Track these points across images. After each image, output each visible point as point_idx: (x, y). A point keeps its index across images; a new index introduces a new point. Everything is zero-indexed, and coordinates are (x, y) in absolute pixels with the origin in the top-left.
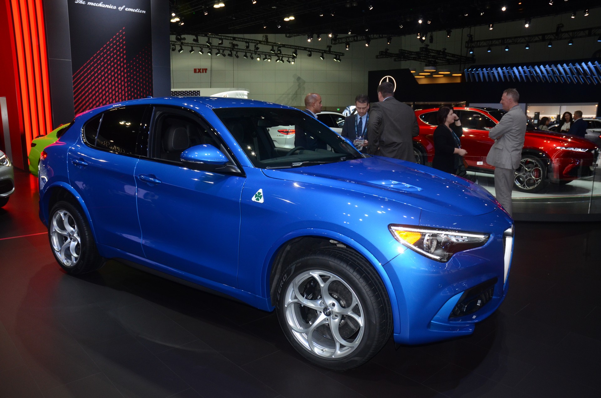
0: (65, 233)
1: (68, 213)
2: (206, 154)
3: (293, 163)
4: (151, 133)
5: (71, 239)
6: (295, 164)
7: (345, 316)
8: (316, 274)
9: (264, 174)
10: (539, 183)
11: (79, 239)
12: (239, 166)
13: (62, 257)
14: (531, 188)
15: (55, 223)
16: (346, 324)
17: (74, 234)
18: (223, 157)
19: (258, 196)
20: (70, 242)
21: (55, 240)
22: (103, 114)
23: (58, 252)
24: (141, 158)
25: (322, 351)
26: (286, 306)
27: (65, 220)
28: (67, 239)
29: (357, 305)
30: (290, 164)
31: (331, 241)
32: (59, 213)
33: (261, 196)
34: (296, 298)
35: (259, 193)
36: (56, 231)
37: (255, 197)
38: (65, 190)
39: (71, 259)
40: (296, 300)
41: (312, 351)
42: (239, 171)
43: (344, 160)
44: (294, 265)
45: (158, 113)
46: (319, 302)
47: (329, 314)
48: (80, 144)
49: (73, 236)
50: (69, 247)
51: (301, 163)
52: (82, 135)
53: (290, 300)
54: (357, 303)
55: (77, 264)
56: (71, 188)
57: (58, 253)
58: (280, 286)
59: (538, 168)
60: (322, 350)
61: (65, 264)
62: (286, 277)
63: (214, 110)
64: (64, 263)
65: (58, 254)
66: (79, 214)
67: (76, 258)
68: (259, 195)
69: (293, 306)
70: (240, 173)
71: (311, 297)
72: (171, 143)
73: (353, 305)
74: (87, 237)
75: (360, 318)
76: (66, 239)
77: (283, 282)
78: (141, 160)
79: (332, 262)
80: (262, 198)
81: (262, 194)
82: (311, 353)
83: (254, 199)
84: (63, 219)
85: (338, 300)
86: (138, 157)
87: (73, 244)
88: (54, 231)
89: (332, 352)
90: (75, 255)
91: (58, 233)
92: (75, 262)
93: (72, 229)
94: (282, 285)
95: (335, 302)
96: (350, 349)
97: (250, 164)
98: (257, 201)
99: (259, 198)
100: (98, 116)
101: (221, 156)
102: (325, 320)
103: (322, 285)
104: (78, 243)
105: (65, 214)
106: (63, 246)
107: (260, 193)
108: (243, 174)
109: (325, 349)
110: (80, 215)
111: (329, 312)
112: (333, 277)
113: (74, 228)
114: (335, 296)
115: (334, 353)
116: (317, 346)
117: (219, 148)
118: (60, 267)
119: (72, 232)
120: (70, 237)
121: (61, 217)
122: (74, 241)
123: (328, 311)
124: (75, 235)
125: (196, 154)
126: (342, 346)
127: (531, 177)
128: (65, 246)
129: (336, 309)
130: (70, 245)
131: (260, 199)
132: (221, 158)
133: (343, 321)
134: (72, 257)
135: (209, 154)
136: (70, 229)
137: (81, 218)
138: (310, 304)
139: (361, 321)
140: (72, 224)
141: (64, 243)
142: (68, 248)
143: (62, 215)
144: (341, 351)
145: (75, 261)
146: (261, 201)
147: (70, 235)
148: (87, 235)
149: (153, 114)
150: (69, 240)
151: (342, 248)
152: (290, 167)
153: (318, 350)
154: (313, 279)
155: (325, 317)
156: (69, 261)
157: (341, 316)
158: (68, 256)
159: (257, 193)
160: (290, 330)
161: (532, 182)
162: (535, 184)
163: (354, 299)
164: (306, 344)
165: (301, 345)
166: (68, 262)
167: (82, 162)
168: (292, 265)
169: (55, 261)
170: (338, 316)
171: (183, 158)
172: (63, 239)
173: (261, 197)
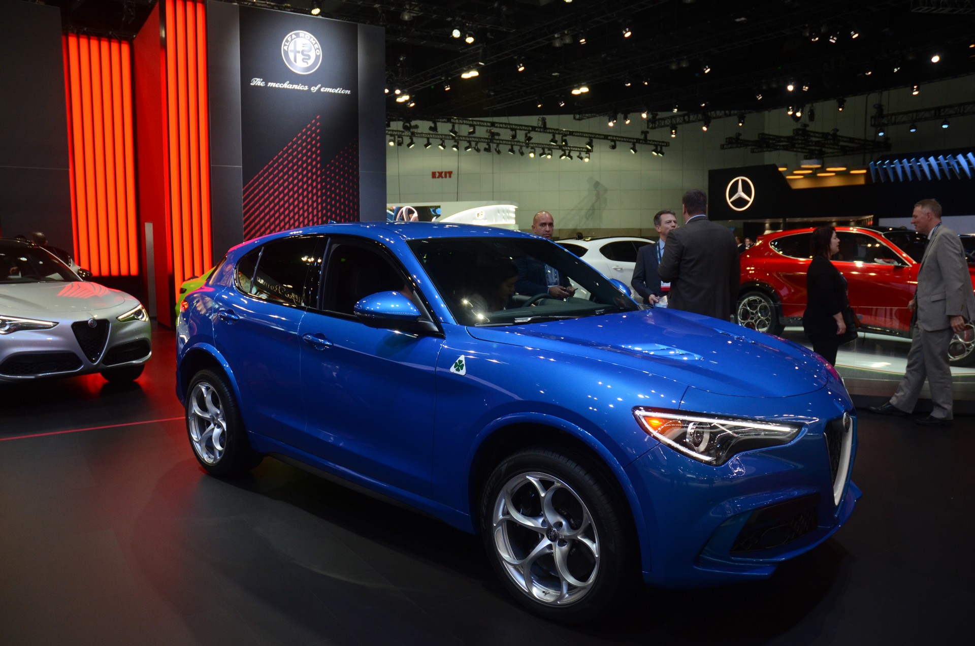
0: (207, 416)
1: (212, 387)
2: (392, 306)
3: (516, 319)
4: (323, 273)
5: (215, 425)
6: (518, 320)
7: (577, 542)
8: (534, 479)
9: (469, 333)
10: (971, 350)
11: (224, 425)
12: (437, 323)
13: (201, 450)
14: (958, 358)
15: (194, 401)
16: (579, 554)
17: (218, 418)
18: (415, 310)
19: (459, 366)
20: (213, 429)
21: (194, 425)
22: (263, 248)
23: (197, 442)
25: (544, 594)
26: (494, 525)
27: (208, 398)
28: (210, 424)
29: (590, 524)
30: (511, 319)
32: (200, 387)
33: (463, 365)
34: (508, 513)
36: (195, 414)
37: (455, 367)
38: (208, 355)
39: (213, 453)
40: (507, 517)
41: (530, 593)
42: (436, 329)
43: (601, 314)
44: (506, 463)
45: (335, 246)
46: (541, 520)
47: (553, 539)
49: (217, 420)
50: (211, 436)
51: (529, 319)
53: (501, 517)
54: (589, 522)
55: (222, 460)
56: (216, 353)
57: (197, 444)
59: (969, 324)
60: (544, 592)
61: (206, 460)
62: (494, 482)
63: (408, 242)
64: (204, 459)
65: (198, 447)
66: (225, 388)
67: (220, 452)
68: (460, 364)
69: (505, 525)
70: (437, 332)
71: (530, 512)
73: (585, 524)
76: (209, 424)
78: (308, 313)
80: (464, 368)
81: (464, 362)
82: (529, 596)
83: (453, 369)
84: (205, 396)
85: (567, 518)
87: (217, 431)
88: (193, 412)
89: (557, 596)
90: (219, 447)
91: (199, 416)
92: (218, 458)
93: (216, 410)
94: (489, 493)
95: (561, 519)
96: (582, 591)
97: (451, 319)
98: (457, 372)
99: (460, 368)
100: (257, 249)
101: (412, 308)
102: (550, 547)
103: (543, 495)
104: (224, 430)
105: (207, 389)
106: (203, 435)
107: (462, 361)
108: (441, 335)
109: (548, 591)
110: (227, 390)
111: (554, 536)
112: (558, 483)
113: (218, 408)
114: (563, 511)
115: (561, 597)
116: (538, 587)
118: (201, 465)
119: (217, 415)
120: (213, 421)
121: (203, 392)
122: (218, 428)
123: (554, 534)
124: (220, 419)
125: (377, 305)
126: (571, 587)
128: (207, 433)
129: (565, 532)
130: (213, 432)
131: (462, 369)
132: (411, 311)
133: (574, 549)
134: (215, 450)
135: (397, 306)
136: (213, 409)
137: (229, 395)
138: (529, 523)
139: (594, 547)
140: (215, 403)
141: (205, 430)
142: (210, 438)
143: (203, 390)
144: (570, 595)
145: (219, 456)
146: (463, 372)
147: (213, 419)
148: (235, 418)
149: (327, 247)
150: (212, 426)
152: (511, 324)
153: (537, 591)
154: (530, 484)
155: (549, 542)
156: (212, 456)
157: (571, 542)
158: (210, 448)
159: (457, 361)
160: (501, 562)
161: (959, 348)
163: (585, 515)
164: (521, 582)
165: (514, 584)
166: (209, 457)
167: (230, 315)
168: (502, 463)
169: (194, 456)
170: (566, 542)
171: (358, 311)
172: (204, 424)
173: (462, 367)
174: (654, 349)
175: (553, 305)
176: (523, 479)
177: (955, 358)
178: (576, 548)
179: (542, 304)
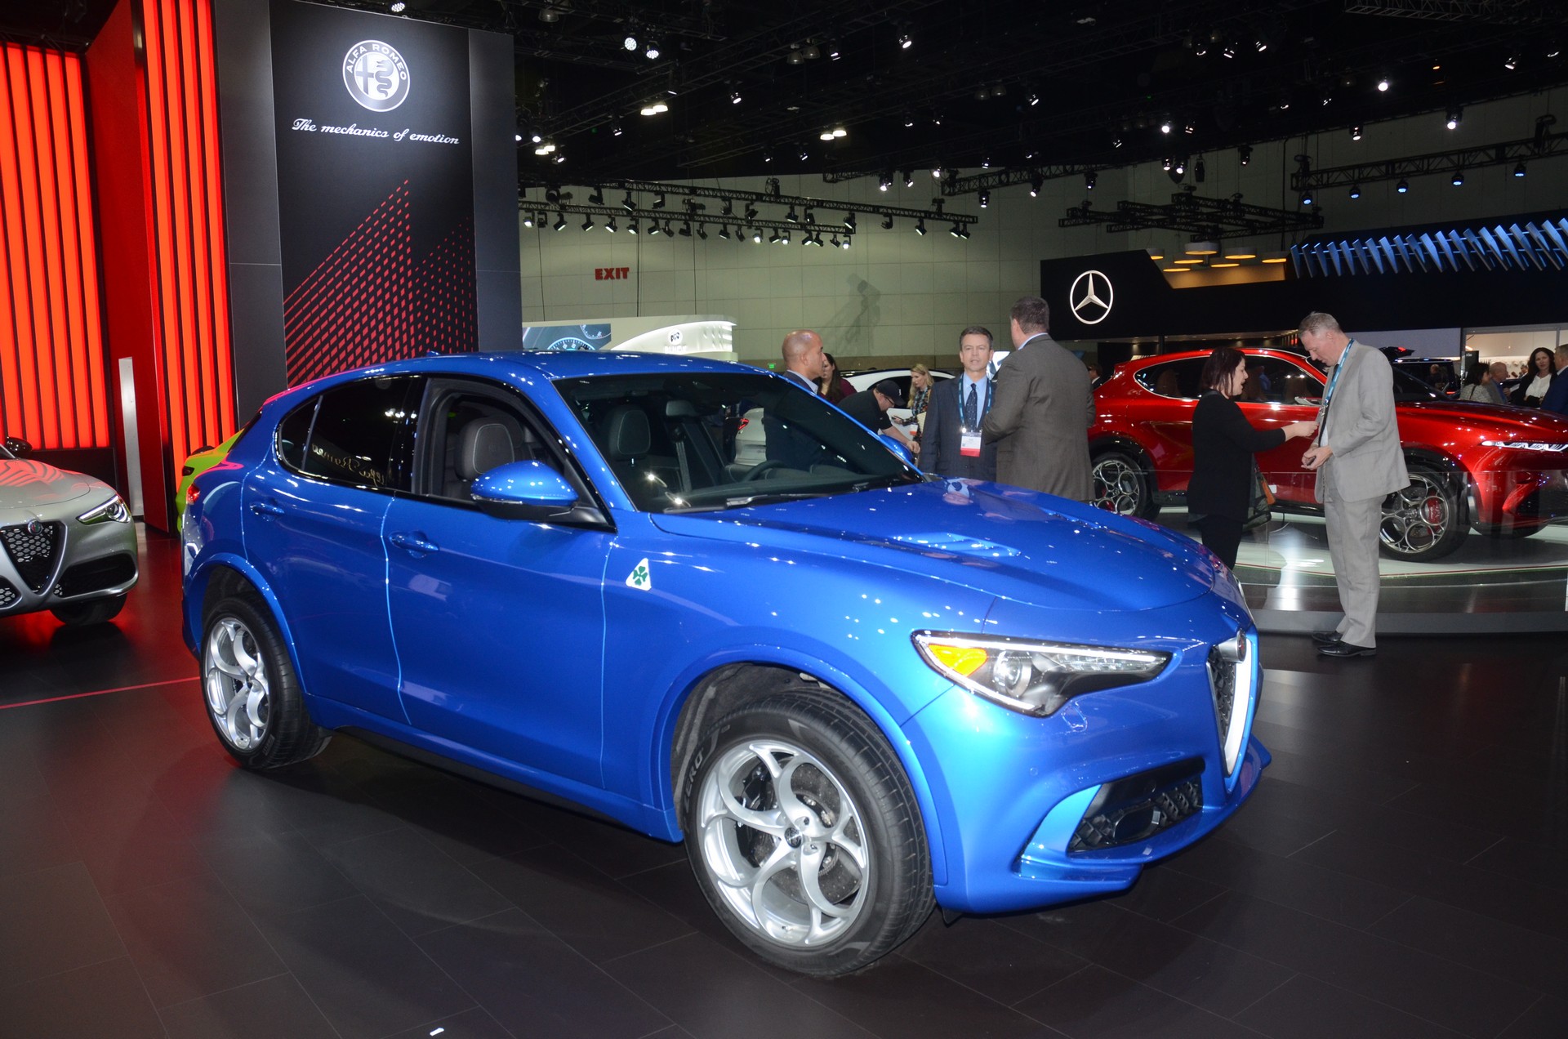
0: (236, 673)
1: (243, 625)
2: (532, 485)
3: (728, 500)
4: (421, 436)
5: (250, 686)
6: (732, 502)
7: (833, 847)
8: (764, 750)
9: (654, 523)
10: (1441, 536)
11: (265, 685)
12: (604, 510)
13: (230, 728)
14: (1421, 549)
15: (214, 649)
16: (838, 866)
17: (254, 674)
18: (569, 490)
19: (640, 576)
20: (248, 692)
21: (216, 689)
22: (321, 397)
23: (221, 716)
24: (399, 495)
25: (783, 930)
26: (703, 825)
27: (237, 642)
28: (242, 686)
29: (852, 819)
30: (721, 501)
31: (802, 675)
32: (223, 625)
33: (646, 574)
34: (725, 807)
35: (642, 569)
36: (216, 668)
37: (634, 578)
38: (239, 573)
39: (248, 732)
40: (724, 812)
41: (762, 930)
42: (602, 519)
43: (863, 490)
44: (717, 728)
45: (437, 392)
46: (776, 815)
47: (796, 844)
48: (273, 468)
49: (253, 678)
50: (245, 706)
51: (750, 499)
52: (276, 446)
53: (712, 812)
54: (850, 815)
55: (262, 744)
56: (248, 567)
57: (221, 719)
58: (690, 780)
59: (1436, 497)
60: (783, 928)
61: (236, 743)
62: (701, 759)
63: (556, 382)
64: (233, 743)
65: (221, 721)
66: (265, 625)
67: (259, 730)
68: (641, 572)
69: (719, 826)
70: (604, 523)
71: (759, 803)
72: (471, 459)
73: (845, 818)
74: (284, 679)
75: (859, 849)
76: (239, 685)
77: (695, 769)
78: (398, 500)
79: (795, 720)
80: (648, 578)
81: (647, 570)
82: (759, 935)
83: (630, 582)
84: (232, 640)
85: (817, 810)
86: (391, 494)
87: (255, 698)
88: (213, 667)
89: (804, 932)
90: (257, 722)
91: (222, 672)
92: (257, 739)
93: (252, 662)
94: (693, 777)
95: (806, 812)
96: (843, 922)
97: (627, 504)
98: (637, 587)
99: (641, 579)
100: (313, 399)
101: (563, 487)
102: (788, 856)
103: (777, 774)
104: (265, 694)
105: (236, 628)
106: (231, 703)
107: (644, 568)
108: (610, 529)
109: (790, 925)
110: (267, 629)
111: (797, 838)
112: (797, 754)
113: (255, 659)
114: (809, 801)
115: (807, 935)
116: (775, 921)
117: (561, 470)
118: (227, 754)
119: (252, 668)
120: (247, 680)
121: (228, 634)
122: (257, 690)
123: (796, 836)
124: (259, 676)
125: (510, 484)
127: (1419, 522)
128: (237, 701)
129: (812, 830)
130: (247, 699)
131: (644, 580)
132: (564, 492)
133: (829, 859)
134: (251, 726)
135: (541, 483)
136: (245, 660)
137: (271, 637)
138: (755, 820)
140: (251, 652)
141: (235, 695)
143: (229, 630)
144: (824, 930)
145: (259, 736)
146: (646, 586)
147: (248, 677)
148: (283, 674)
149: (426, 393)
150: (245, 688)
151: (826, 692)
152: (723, 509)
153: (773, 926)
154: (759, 763)
155: (789, 849)
156: (245, 736)
157: (825, 847)
158: (243, 727)
159: (637, 568)
160: (713, 882)
161: (1424, 533)
162: (1432, 540)
163: (844, 804)
164: (748, 914)
165: (736, 915)
166: (242, 739)
167: (270, 506)
168: (713, 728)
169: (216, 739)
170: (816, 848)
171: (477, 493)
172: (234, 685)
173: (644, 577)
174: (950, 542)
175: (791, 478)
176: (745, 752)
177: (1417, 548)
178: (832, 856)
179: (771, 476)
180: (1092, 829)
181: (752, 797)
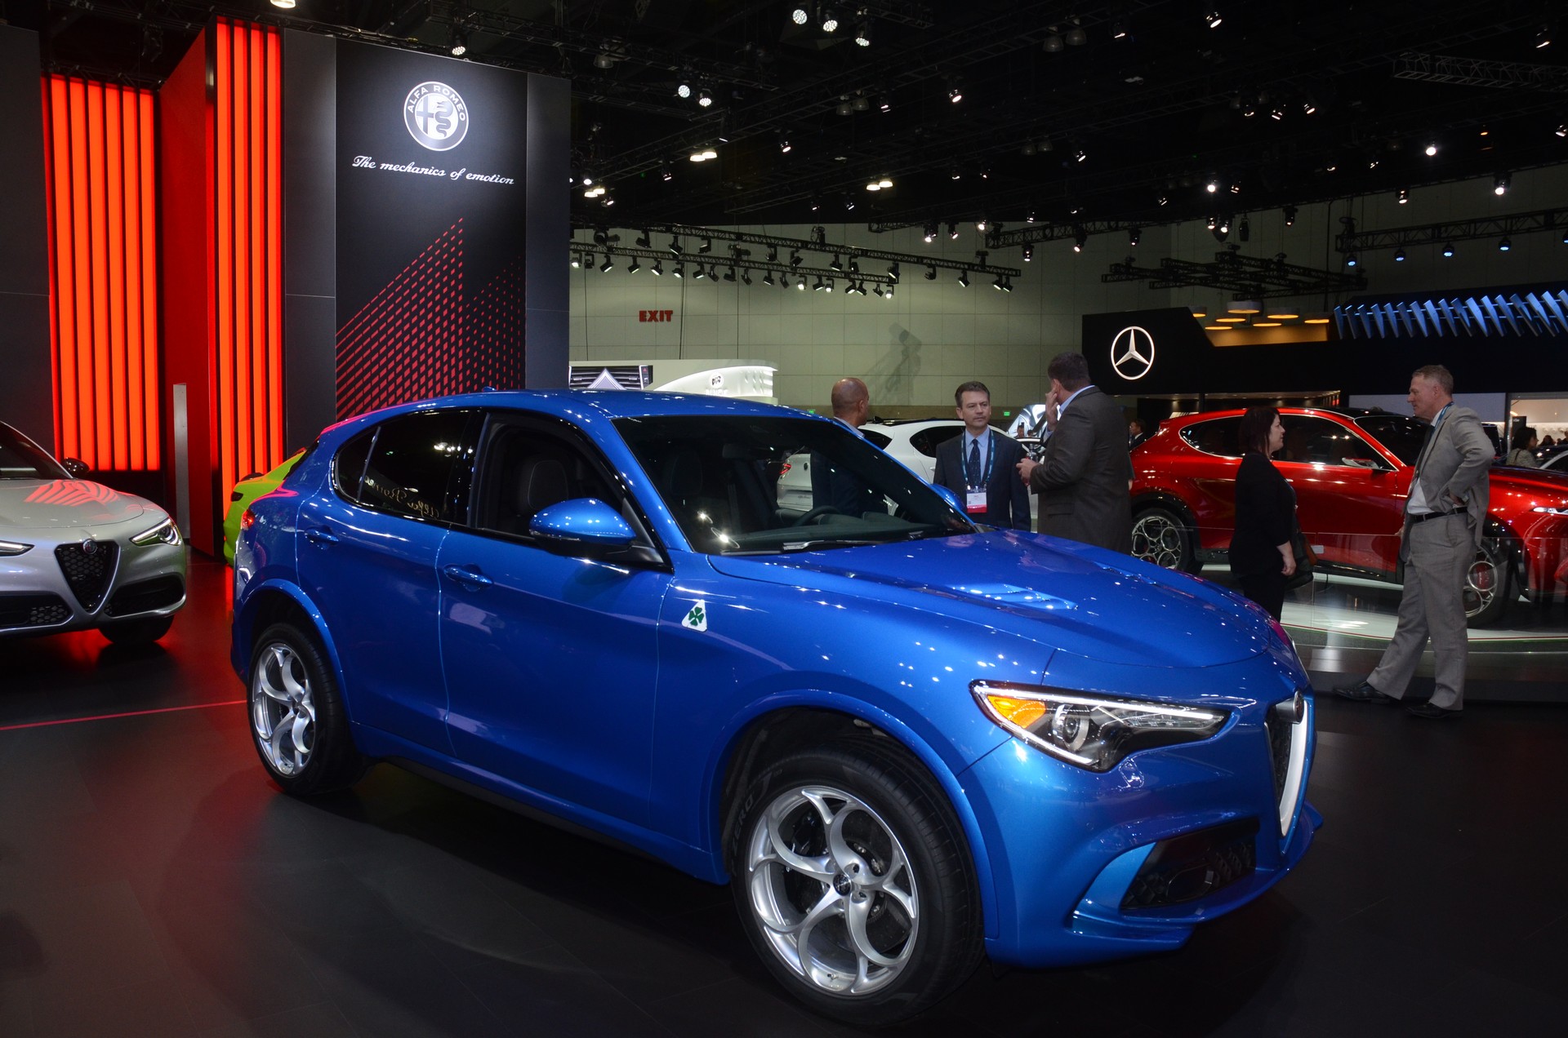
0: (283, 698)
1: (291, 651)
2: (590, 522)
3: (785, 544)
4: (478, 470)
5: (296, 712)
6: (789, 547)
7: (882, 896)
8: (816, 797)
9: (712, 565)
10: (1490, 601)
11: (312, 712)
12: (661, 549)
13: (272, 752)
15: (262, 674)
16: (886, 916)
17: (301, 701)
18: (627, 529)
19: (696, 617)
20: (293, 719)
21: (261, 713)
22: (379, 428)
23: (266, 740)
24: (454, 528)
25: (829, 979)
26: (751, 869)
27: (286, 668)
28: (288, 712)
29: (903, 868)
30: (778, 545)
31: (856, 722)
32: (272, 651)
33: (702, 615)
34: (773, 851)
35: (698, 610)
36: (263, 693)
37: (690, 619)
38: (288, 599)
39: (292, 758)
40: (772, 857)
41: (808, 978)
42: (659, 559)
43: (917, 539)
44: (768, 773)
45: (496, 427)
46: (825, 862)
47: (844, 891)
48: (328, 495)
49: (300, 704)
50: (290, 731)
51: (806, 544)
52: (333, 475)
53: (761, 856)
54: (902, 864)
55: (306, 769)
56: (301, 594)
57: (266, 744)
58: (739, 823)
59: (1485, 562)
60: (829, 975)
61: (280, 769)
62: (752, 802)
63: (615, 421)
64: (276, 768)
65: (266, 747)
66: (315, 652)
67: (304, 756)
68: (697, 614)
69: (767, 870)
70: (662, 563)
71: (808, 848)
72: (526, 496)
73: (895, 867)
74: (331, 706)
75: (910, 899)
76: (286, 711)
77: (745, 812)
78: (453, 533)
79: (849, 766)
80: (704, 620)
81: (704, 611)
82: (805, 982)
83: (686, 622)
84: (281, 665)
85: (867, 858)
86: (446, 526)
87: (300, 723)
88: (260, 691)
89: (851, 982)
90: (302, 748)
91: (269, 697)
92: (301, 765)
93: (299, 688)
94: (743, 820)
95: (856, 860)
96: (890, 972)
97: (683, 542)
98: (693, 627)
99: (697, 620)
100: (368, 431)
101: (621, 526)
102: (837, 904)
103: (828, 821)
104: (311, 720)
105: (285, 654)
106: (277, 728)
107: (700, 610)
108: (667, 568)
109: (835, 973)
110: (317, 656)
111: (846, 885)
112: (851, 801)
113: (303, 685)
114: (860, 848)
115: (854, 984)
116: (820, 968)
117: (618, 509)
118: (271, 778)
119: (300, 696)
120: (294, 706)
121: (277, 659)
122: (301, 717)
123: (845, 883)
124: (305, 702)
125: (568, 521)
126: (873, 968)
128: (283, 726)
129: (862, 878)
130: (292, 724)
131: (700, 622)
132: (621, 531)
133: (877, 907)
134: (296, 752)
135: (598, 521)
136: (294, 687)
137: (320, 664)
138: (806, 866)
139: (910, 905)
140: (299, 679)
141: (280, 721)
142: (288, 735)
143: (278, 655)
144: (870, 979)
145: (302, 763)
146: (702, 627)
147: (294, 703)
148: (330, 701)
149: (484, 428)
150: (291, 713)
151: (880, 738)
152: (778, 552)
153: (819, 975)
154: (809, 806)
155: (837, 896)
156: (290, 764)
157: (873, 895)
158: (288, 751)
159: (693, 609)
160: (759, 926)
162: (1479, 606)
163: (896, 853)
164: (794, 961)
165: (783, 963)
166: (286, 765)
167: (326, 535)
168: (764, 772)
169: (259, 761)
170: (865, 896)
171: (535, 529)
172: (278, 711)
173: (701, 618)
174: (1005, 593)
175: (842, 524)
176: (797, 797)
178: (881, 905)
179: (824, 522)
180: (1145, 887)
181: (800, 843)
